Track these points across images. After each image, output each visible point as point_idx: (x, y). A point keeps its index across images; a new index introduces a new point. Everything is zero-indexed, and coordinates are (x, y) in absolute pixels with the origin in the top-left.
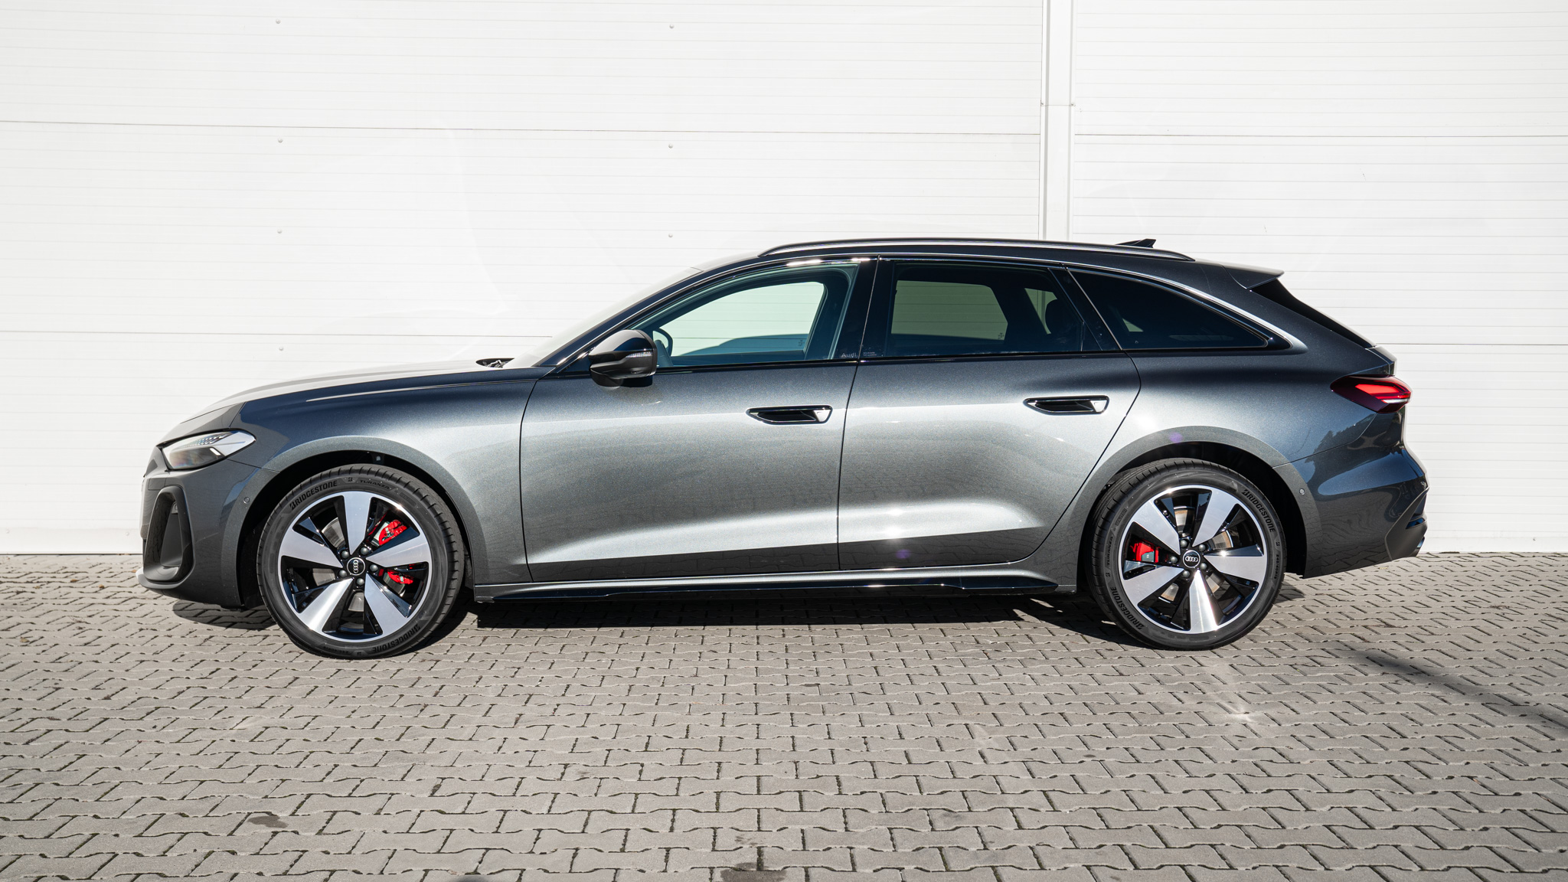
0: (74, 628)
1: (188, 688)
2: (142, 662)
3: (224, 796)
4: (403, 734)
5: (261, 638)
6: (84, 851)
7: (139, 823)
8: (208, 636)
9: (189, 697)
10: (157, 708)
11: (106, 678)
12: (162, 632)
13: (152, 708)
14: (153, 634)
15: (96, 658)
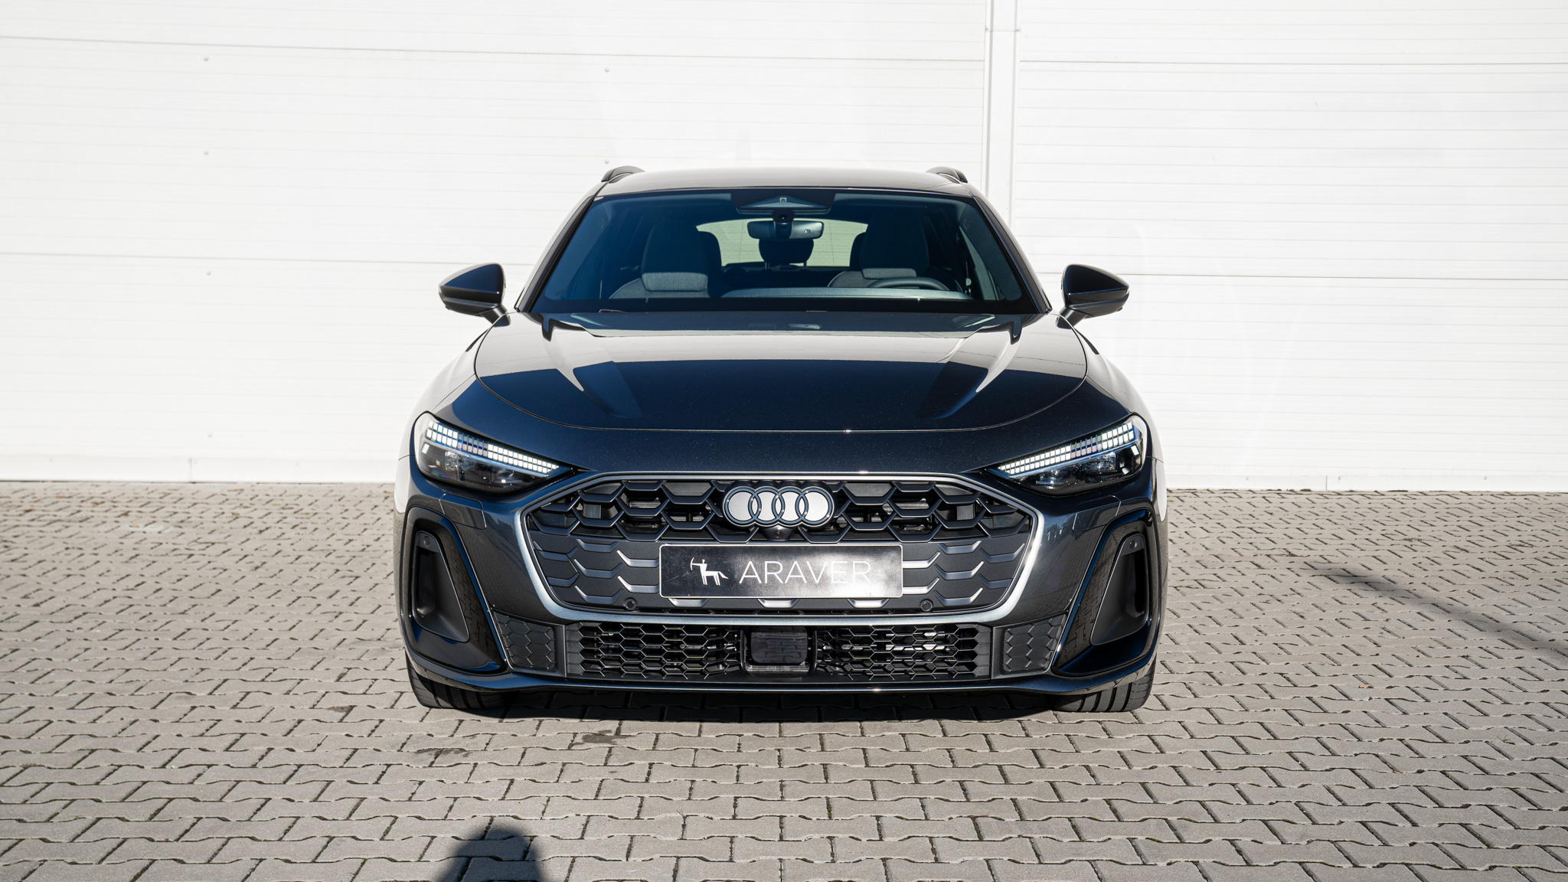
1: (114, 598)
2: (68, 576)
3: (148, 680)
4: (316, 635)
5: (186, 557)
6: (23, 718)
7: (71, 699)
8: (133, 555)
9: (115, 605)
10: (84, 614)
11: (35, 589)
12: (88, 551)
13: (81, 613)
14: (80, 552)
15: (23, 572)
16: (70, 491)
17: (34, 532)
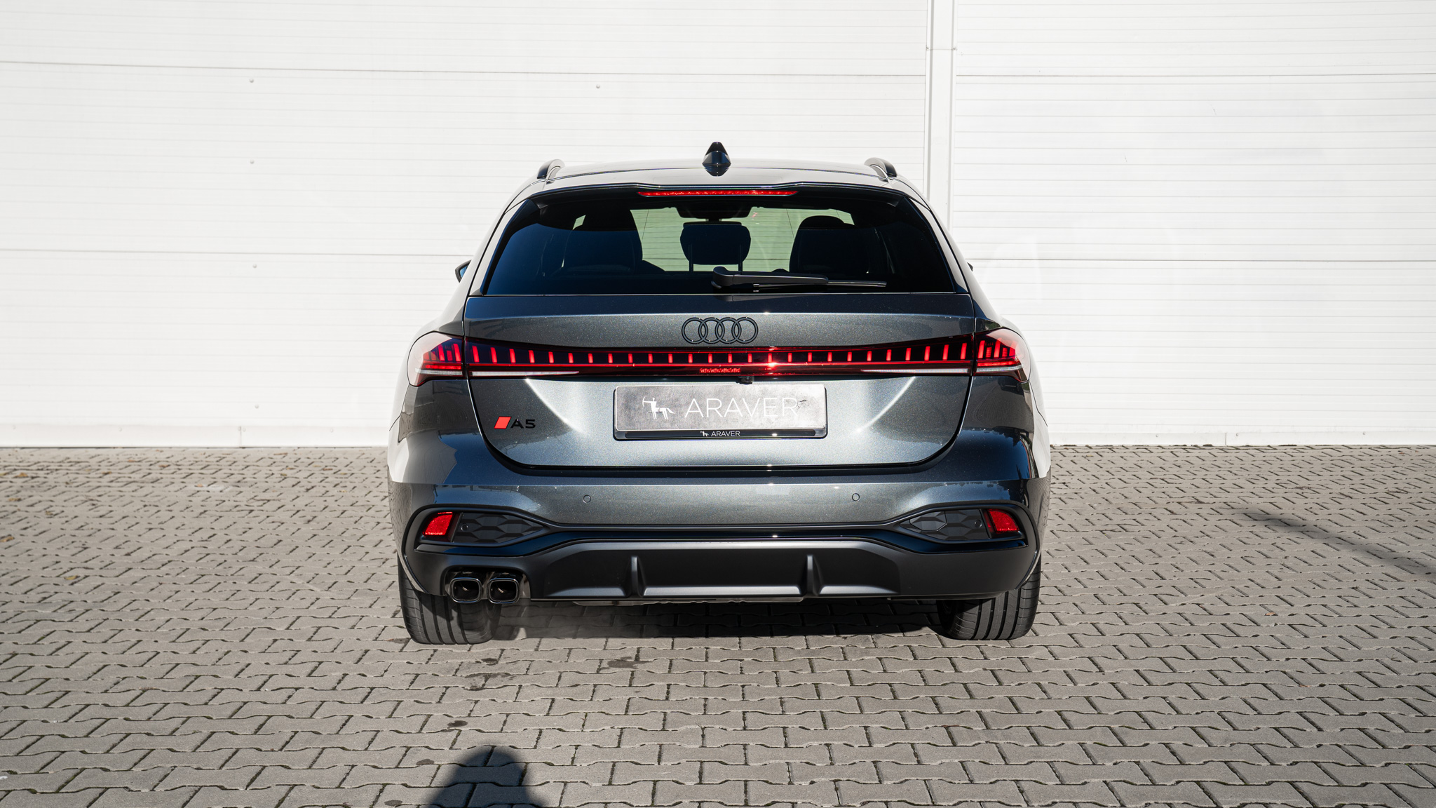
0: (87, 506)
1: (192, 548)
2: (150, 529)
3: (233, 618)
4: (369, 579)
5: (247, 512)
6: (134, 650)
7: (172, 634)
8: (202, 511)
9: (194, 555)
10: (169, 562)
11: (124, 541)
12: (163, 507)
13: (166, 561)
14: (156, 509)
15: (112, 526)
16: (139, 456)
17: (114, 491)
